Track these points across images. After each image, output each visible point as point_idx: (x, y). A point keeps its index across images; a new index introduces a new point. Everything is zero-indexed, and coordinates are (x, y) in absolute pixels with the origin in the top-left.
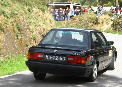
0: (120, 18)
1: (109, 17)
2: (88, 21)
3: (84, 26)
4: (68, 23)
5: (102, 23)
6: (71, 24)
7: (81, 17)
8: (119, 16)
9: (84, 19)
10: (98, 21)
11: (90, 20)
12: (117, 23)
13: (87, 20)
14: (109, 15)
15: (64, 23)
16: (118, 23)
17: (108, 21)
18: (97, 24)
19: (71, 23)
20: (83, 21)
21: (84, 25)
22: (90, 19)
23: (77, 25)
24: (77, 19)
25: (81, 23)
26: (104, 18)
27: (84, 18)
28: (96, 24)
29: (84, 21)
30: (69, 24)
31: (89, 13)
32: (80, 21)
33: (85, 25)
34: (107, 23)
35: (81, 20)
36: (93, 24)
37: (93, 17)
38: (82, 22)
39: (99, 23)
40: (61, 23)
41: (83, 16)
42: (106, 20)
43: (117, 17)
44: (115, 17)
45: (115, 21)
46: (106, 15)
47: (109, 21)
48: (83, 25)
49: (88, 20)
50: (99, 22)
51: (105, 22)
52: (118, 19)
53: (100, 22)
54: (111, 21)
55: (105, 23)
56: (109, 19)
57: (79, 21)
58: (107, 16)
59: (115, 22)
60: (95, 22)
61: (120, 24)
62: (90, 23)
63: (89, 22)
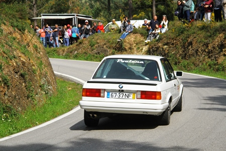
0: (160, 39)
1: (142, 39)
2: (105, 46)
3: (98, 56)
4: (70, 50)
5: (130, 48)
6: (76, 52)
7: (94, 40)
8: (158, 36)
9: (98, 43)
10: (123, 46)
11: (108, 44)
12: (155, 49)
13: (103, 45)
14: (142, 34)
15: (63, 51)
16: (158, 48)
17: (140, 46)
18: (121, 51)
19: (75, 50)
20: (96, 47)
21: (99, 53)
22: (109, 42)
23: (85, 53)
24: (87, 42)
25: (92, 50)
26: (133, 39)
27: (98, 41)
28: (119, 51)
29: (99, 46)
30: (71, 52)
31: (107, 32)
32: (92, 47)
33: (101, 53)
34: (139, 48)
35: (94, 45)
36: (114, 50)
37: (114, 39)
38: (94, 47)
39: (125, 49)
40: (58, 50)
41: (96, 38)
42: (137, 44)
43: (155, 38)
44: (152, 38)
45: (152, 45)
46: (136, 35)
47: (142, 45)
48: (96, 54)
49: (105, 44)
50: (125, 47)
51: (135, 47)
52: (157, 41)
53: (127, 48)
54: (146, 45)
55: (135, 49)
56: (142, 41)
57: (90, 47)
58: (139, 37)
59: (152, 47)
60: (118, 48)
61: (161, 50)
62: (108, 50)
63: (107, 47)
